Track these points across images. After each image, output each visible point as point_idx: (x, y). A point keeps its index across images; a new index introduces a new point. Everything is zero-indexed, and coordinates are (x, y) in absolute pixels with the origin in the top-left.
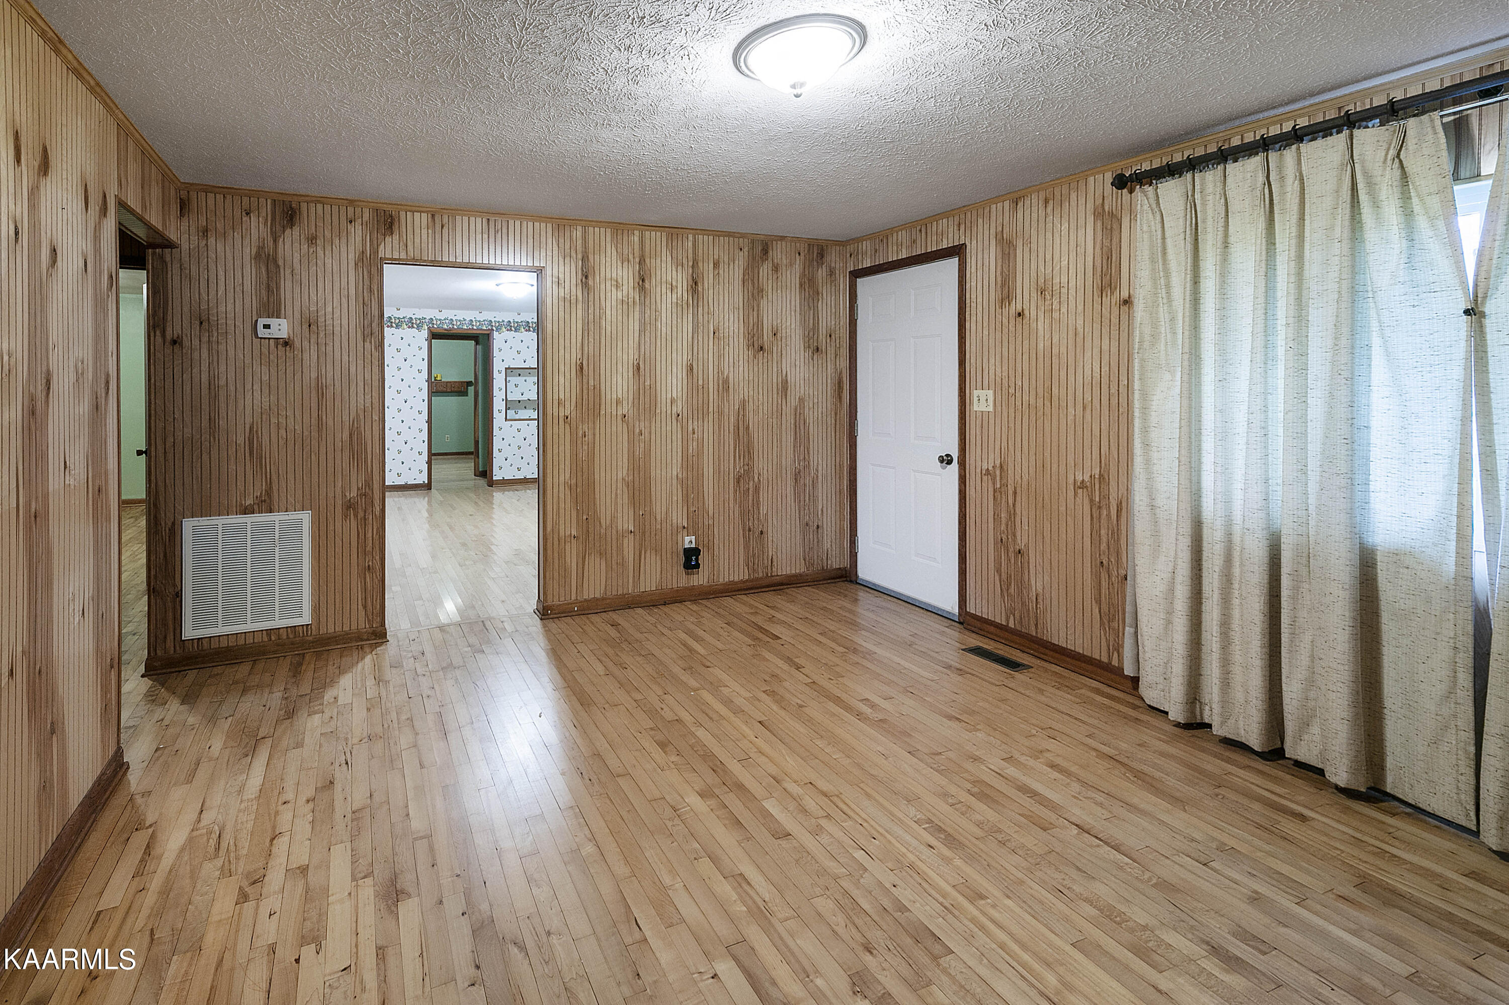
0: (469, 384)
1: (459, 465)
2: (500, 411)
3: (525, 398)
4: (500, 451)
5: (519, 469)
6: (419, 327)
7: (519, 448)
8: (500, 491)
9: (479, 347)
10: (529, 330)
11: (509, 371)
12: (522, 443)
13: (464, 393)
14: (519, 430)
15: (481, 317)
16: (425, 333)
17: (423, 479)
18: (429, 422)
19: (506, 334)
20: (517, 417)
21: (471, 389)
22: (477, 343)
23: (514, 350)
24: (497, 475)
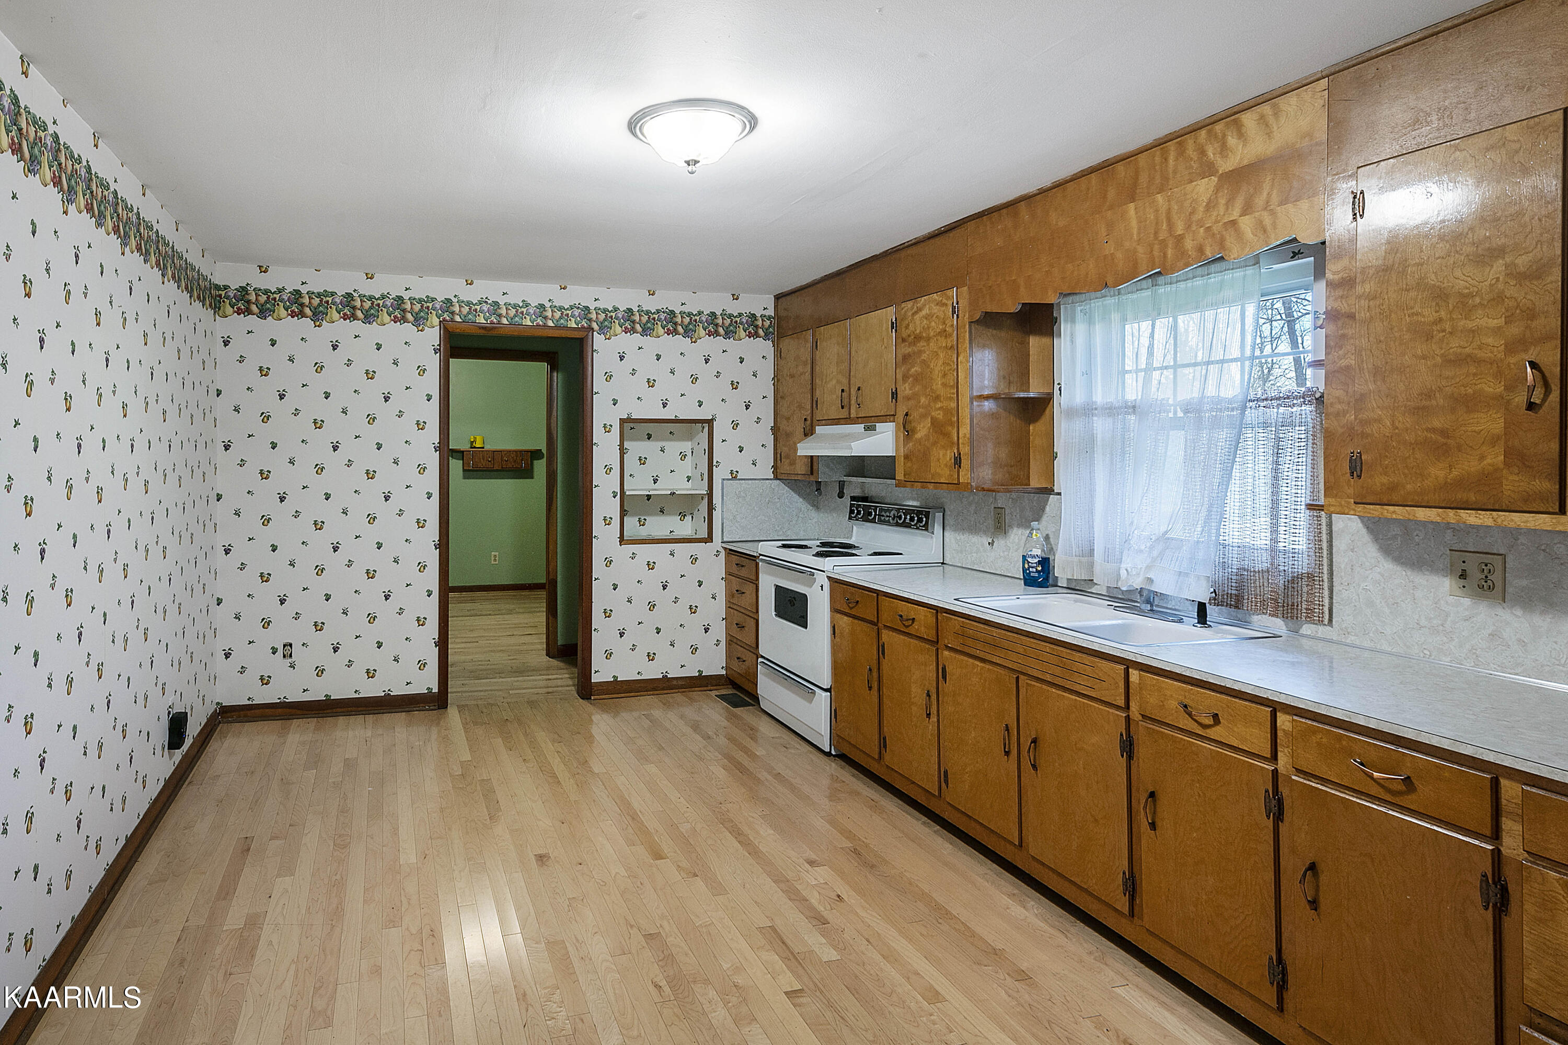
0: (536, 454)
1: (514, 619)
2: (607, 521)
3: (663, 489)
4: (607, 614)
5: (651, 657)
6: (419, 321)
7: (652, 606)
8: (605, 709)
9: (558, 377)
10: (676, 332)
11: (627, 426)
12: (657, 595)
13: (525, 473)
14: (651, 566)
15: (564, 299)
16: (432, 335)
17: (427, 681)
18: (443, 545)
19: (624, 341)
20: (643, 532)
21: (540, 467)
22: (554, 367)
23: (641, 378)
24: (602, 672)
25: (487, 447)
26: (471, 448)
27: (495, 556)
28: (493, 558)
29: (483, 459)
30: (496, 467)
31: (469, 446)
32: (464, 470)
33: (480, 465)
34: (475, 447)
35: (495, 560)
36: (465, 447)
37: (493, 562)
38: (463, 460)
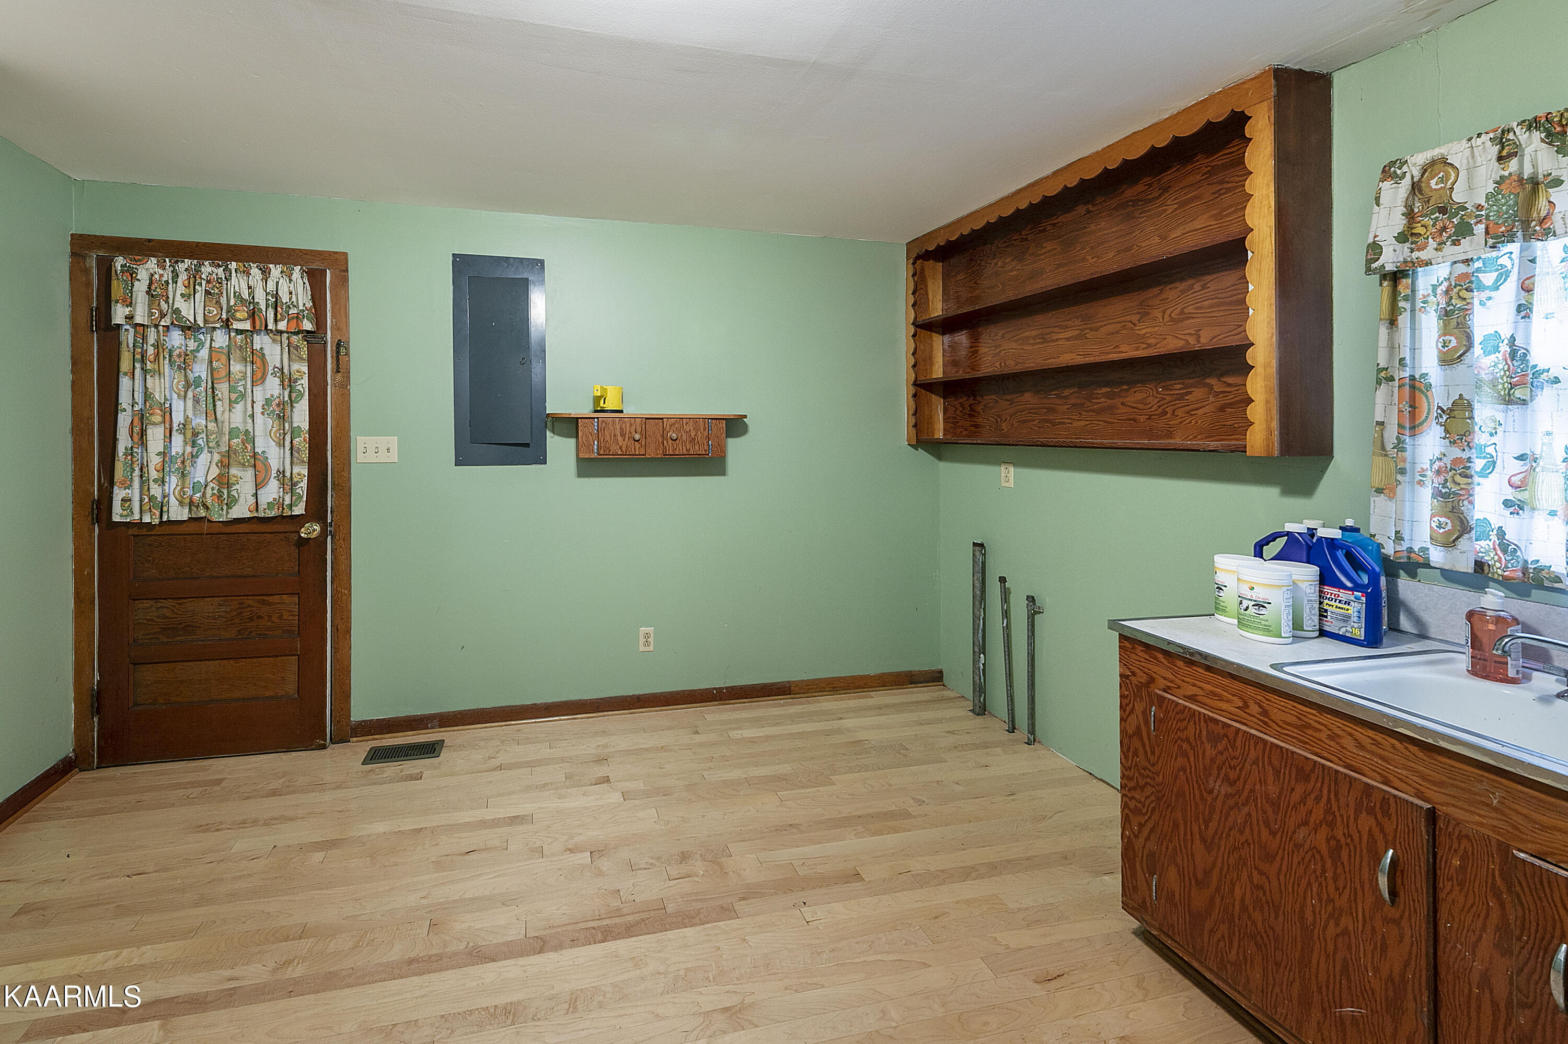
25: (629, 411)
26: (596, 411)
27: (647, 635)
28: (642, 640)
29: (623, 435)
30: (651, 454)
31: (591, 407)
32: (579, 459)
33: (615, 448)
34: (603, 411)
35: (647, 643)
36: (583, 409)
37: (642, 648)
38: (577, 437)
